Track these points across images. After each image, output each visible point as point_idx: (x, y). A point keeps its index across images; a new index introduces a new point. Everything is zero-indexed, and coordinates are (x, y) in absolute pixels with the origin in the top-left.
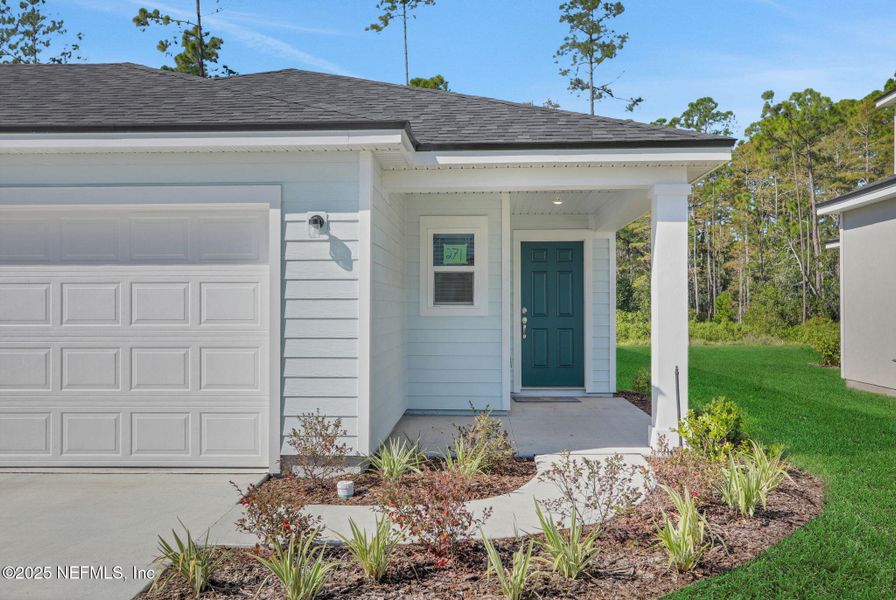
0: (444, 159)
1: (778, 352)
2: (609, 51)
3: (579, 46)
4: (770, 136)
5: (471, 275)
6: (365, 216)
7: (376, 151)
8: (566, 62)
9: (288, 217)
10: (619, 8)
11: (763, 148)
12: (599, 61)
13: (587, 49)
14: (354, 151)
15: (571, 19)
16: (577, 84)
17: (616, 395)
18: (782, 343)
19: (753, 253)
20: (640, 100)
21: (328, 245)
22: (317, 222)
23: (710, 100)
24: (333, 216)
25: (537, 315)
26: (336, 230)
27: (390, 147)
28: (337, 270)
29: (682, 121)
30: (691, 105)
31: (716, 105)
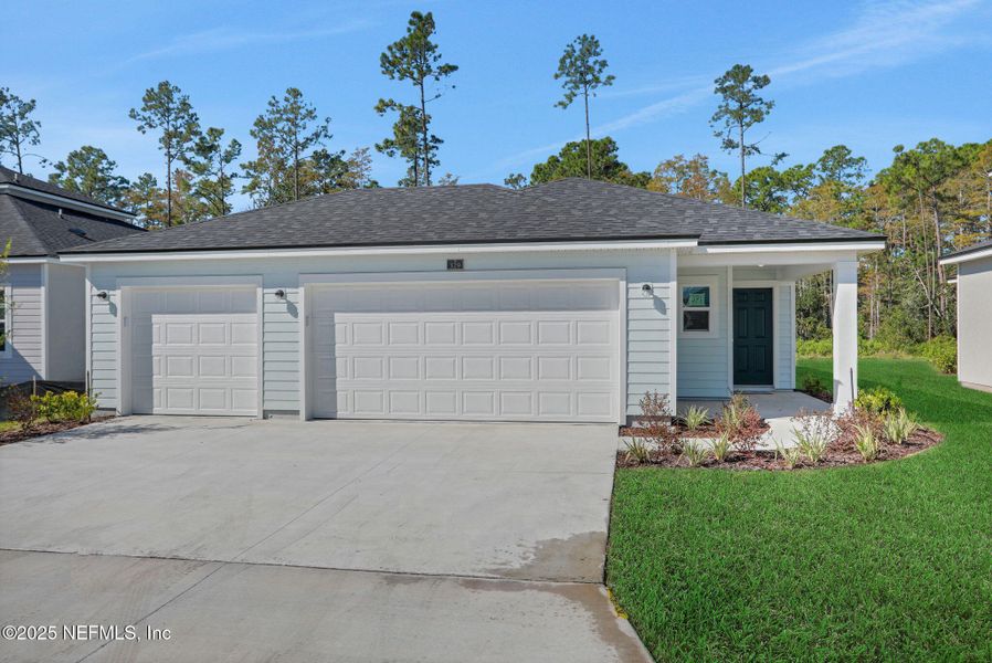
0: (711, 250)
1: (906, 365)
2: (757, 116)
3: (731, 112)
4: (899, 180)
5: (707, 313)
6: (673, 285)
7: (680, 252)
8: (720, 125)
9: (630, 285)
10: (766, 80)
11: (892, 191)
12: (748, 125)
13: (738, 116)
14: (668, 250)
15: (724, 90)
16: (730, 144)
17: (795, 390)
18: (911, 357)
19: (883, 281)
20: (784, 155)
21: (652, 301)
22: (647, 288)
23: (844, 147)
24: (655, 285)
25: (740, 337)
26: (657, 293)
27: (692, 248)
28: (658, 314)
29: (819, 166)
30: (827, 152)
31: (849, 152)
